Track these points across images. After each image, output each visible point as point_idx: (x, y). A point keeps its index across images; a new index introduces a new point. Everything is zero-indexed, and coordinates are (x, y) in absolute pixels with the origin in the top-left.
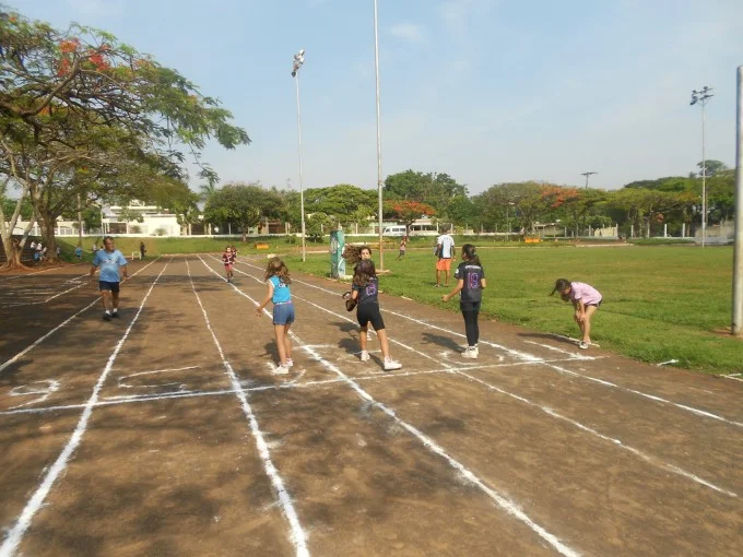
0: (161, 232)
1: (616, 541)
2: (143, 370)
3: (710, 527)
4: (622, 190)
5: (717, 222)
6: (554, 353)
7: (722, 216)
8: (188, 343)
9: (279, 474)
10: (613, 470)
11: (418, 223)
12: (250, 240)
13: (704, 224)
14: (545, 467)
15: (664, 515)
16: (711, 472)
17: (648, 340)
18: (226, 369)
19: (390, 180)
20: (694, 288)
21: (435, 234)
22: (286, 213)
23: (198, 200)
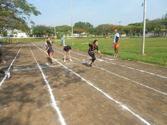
0: (22, 37)
1: (108, 88)
2: (19, 65)
5: (147, 33)
6: (106, 59)
8: (29, 59)
11: (82, 34)
12: (43, 38)
14: (99, 78)
15: (118, 84)
17: (125, 56)
18: (37, 64)
19: (76, 24)
21: (86, 36)
22: (52, 32)
23: (30, 29)
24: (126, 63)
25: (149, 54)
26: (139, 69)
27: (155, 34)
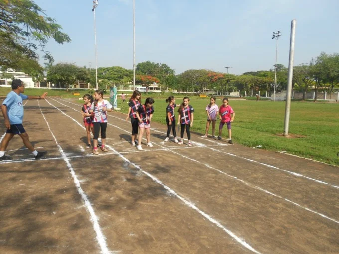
3: (271, 210)
4: (242, 75)
5: (280, 91)
6: (211, 143)
7: (282, 89)
8: (39, 136)
9: (85, 194)
10: (234, 189)
11: (152, 86)
12: (70, 91)
13: (275, 91)
14: (205, 188)
15: (253, 205)
16: (272, 189)
17: (250, 138)
18: (59, 148)
19: (139, 65)
20: (269, 117)
21: (160, 91)
22: (89, 79)
23: (43, 70)
24: (254, 153)
25: (298, 136)
26: (289, 170)
27: (296, 95)
